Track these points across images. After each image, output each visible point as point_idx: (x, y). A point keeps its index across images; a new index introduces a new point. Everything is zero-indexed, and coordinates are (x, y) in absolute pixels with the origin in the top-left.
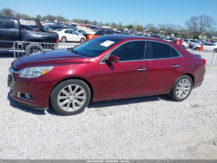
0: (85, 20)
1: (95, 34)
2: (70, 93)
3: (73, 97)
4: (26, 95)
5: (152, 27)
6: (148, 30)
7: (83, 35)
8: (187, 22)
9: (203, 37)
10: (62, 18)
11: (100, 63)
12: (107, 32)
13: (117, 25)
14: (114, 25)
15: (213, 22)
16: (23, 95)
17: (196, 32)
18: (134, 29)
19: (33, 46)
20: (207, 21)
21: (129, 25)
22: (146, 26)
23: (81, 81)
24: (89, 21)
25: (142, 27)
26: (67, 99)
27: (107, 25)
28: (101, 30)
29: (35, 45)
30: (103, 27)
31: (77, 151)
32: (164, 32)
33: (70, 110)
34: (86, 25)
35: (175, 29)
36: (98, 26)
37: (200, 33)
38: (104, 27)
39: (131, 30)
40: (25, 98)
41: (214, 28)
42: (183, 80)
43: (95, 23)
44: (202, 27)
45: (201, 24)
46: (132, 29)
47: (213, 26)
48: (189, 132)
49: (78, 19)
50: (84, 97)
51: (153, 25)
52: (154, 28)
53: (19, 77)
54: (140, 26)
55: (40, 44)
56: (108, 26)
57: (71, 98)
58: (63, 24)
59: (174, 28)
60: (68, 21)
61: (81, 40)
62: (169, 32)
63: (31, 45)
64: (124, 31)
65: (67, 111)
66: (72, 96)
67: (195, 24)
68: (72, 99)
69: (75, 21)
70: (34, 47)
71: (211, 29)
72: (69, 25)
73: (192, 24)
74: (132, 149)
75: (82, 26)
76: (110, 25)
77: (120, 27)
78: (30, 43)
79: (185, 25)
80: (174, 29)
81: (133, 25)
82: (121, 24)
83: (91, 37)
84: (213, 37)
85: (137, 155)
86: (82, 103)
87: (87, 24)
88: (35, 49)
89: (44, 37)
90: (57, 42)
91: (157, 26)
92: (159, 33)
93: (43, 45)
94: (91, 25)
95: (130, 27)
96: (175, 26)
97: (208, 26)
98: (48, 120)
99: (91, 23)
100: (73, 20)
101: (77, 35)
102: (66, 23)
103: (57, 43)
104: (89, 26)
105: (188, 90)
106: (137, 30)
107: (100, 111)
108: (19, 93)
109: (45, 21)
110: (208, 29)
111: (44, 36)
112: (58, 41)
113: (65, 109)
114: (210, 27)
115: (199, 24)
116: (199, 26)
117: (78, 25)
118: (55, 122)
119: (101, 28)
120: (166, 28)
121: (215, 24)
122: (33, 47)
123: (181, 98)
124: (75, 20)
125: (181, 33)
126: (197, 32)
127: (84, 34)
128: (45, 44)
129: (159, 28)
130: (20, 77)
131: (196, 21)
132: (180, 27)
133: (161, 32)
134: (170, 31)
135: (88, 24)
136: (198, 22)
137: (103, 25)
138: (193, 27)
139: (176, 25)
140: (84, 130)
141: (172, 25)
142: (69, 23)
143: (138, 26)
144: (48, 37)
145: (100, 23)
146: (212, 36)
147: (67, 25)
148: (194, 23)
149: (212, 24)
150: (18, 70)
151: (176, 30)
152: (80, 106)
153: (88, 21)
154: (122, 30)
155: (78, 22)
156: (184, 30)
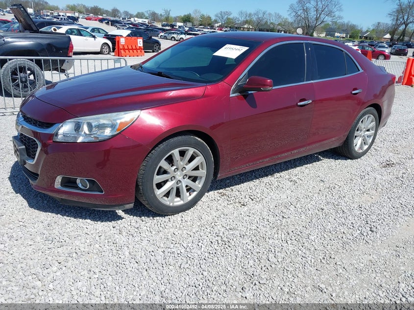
0: (93, 6)
1: (128, 36)
2: (175, 167)
3: (181, 175)
4: (78, 181)
5: (228, 19)
6: (222, 24)
7: (104, 37)
8: (291, 7)
9: (320, 35)
10: (42, 3)
11: (231, 96)
12: (144, 29)
13: (161, 15)
14: (154, 17)
15: (337, 6)
16: (69, 183)
17: (307, 25)
18: (195, 22)
19: (16, 64)
20: (326, 4)
21: (185, 16)
22: (216, 16)
23: (197, 138)
24: (102, 8)
25: (209, 18)
26: (170, 180)
27: (140, 15)
28: (131, 26)
29: (21, 64)
30: (132, 20)
31: (240, 294)
32: (251, 27)
33: (178, 202)
34: (96, 16)
35: (270, 20)
36: (123, 19)
37: (315, 27)
38: (134, 20)
39: (189, 25)
40: (77, 188)
41: (340, 17)
42: (365, 118)
43: (115, 12)
44: (318, 16)
45: (317, 10)
46: (191, 24)
47: (337, 14)
48: (411, 216)
49: (78, 5)
50: (202, 173)
51: (230, 14)
52: (232, 19)
53: (53, 141)
54: (206, 16)
55: (32, 60)
56: (142, 18)
57: (177, 177)
58: (48, 16)
59: (269, 18)
60: (57, 9)
61: (102, 48)
62: (261, 28)
63: (12, 63)
64: (177, 27)
65: (171, 205)
66: (178, 173)
67: (306, 11)
68: (180, 178)
69: (73, 9)
70: (20, 67)
71: (334, 18)
72: (62, 19)
73: (301, 11)
74: (341, 271)
75: (90, 19)
76: (147, 15)
77: (167, 19)
78: (10, 60)
79: (289, 13)
80: (268, 21)
81: (193, 15)
82: (168, 13)
83: (122, 41)
84: (337, 34)
85: (357, 281)
86: (199, 184)
87: (97, 14)
88: (21, 72)
89: (40, 44)
90: (70, 55)
91: (238, 16)
92: (242, 29)
93: (38, 62)
94: (108, 17)
95: (187, 19)
96: (270, 14)
97: (329, 14)
98: (136, 230)
99: (107, 12)
100: (68, 6)
101: (93, 38)
102: (53, 14)
103: (69, 57)
104: (104, 19)
105: (371, 136)
106: (201, 25)
107: (230, 196)
108: (59, 179)
109: (5, 11)
110: (328, 20)
111: (39, 41)
112: (71, 52)
113: (167, 201)
114: (333, 15)
115: (312, 10)
116: (313, 14)
117: (81, 17)
118: (154, 233)
119: (129, 22)
120: (254, 18)
121: (341, 10)
122: (16, 69)
123: (361, 151)
124: (72, 6)
125: (282, 27)
126: (310, 25)
127: (105, 35)
128: (44, 60)
129: (243, 19)
130: (58, 140)
131: (308, 5)
132: (280, 17)
133: (246, 26)
134: (262, 25)
135: (102, 16)
136: (310, 6)
137: (131, 16)
138: (303, 16)
139: (273, 13)
140: (226, 243)
141: (264, 13)
142: (61, 14)
143: (202, 17)
144: (49, 45)
145: (126, 13)
146: (335, 32)
147: (59, 19)
148: (305, 8)
149: (335, 10)
150: (49, 125)
151: (272, 23)
152: (194, 191)
153: (100, 9)
154: (172, 26)
155: (80, 12)
156: (285, 22)
